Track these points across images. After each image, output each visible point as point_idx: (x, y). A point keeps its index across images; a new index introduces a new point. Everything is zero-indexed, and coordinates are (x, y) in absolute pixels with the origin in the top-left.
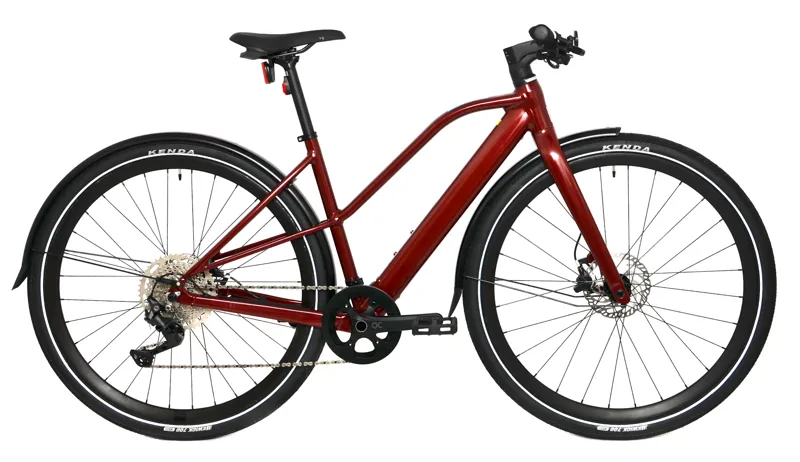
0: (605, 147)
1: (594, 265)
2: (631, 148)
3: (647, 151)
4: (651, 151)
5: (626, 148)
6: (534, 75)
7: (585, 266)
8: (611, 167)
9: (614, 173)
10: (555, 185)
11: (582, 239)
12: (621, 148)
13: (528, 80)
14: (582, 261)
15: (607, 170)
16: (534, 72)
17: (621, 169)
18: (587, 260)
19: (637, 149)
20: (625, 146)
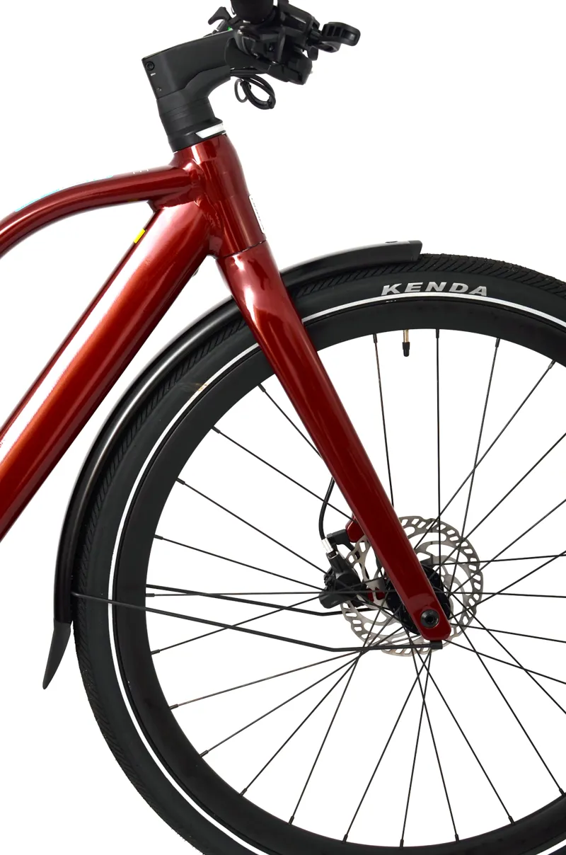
0: (386, 288)
1: (363, 546)
2: (446, 289)
3: (480, 295)
4: (488, 295)
5: (435, 291)
6: (218, 122)
7: (343, 550)
8: (400, 333)
9: (406, 347)
10: (274, 377)
11: (337, 492)
12: (423, 289)
13: (205, 134)
14: (335, 540)
15: (391, 340)
16: (217, 115)
17: (421, 338)
18: (347, 537)
19: (458, 292)
20: (432, 284)
